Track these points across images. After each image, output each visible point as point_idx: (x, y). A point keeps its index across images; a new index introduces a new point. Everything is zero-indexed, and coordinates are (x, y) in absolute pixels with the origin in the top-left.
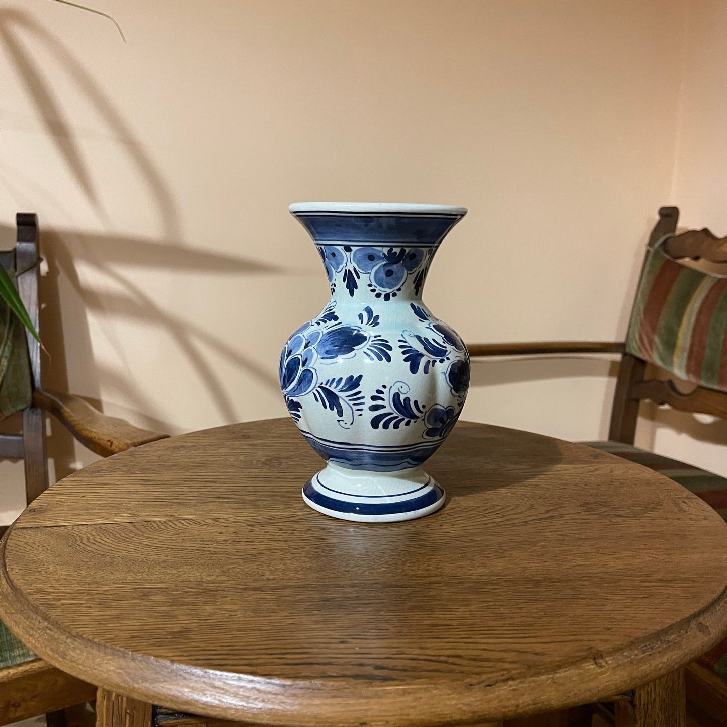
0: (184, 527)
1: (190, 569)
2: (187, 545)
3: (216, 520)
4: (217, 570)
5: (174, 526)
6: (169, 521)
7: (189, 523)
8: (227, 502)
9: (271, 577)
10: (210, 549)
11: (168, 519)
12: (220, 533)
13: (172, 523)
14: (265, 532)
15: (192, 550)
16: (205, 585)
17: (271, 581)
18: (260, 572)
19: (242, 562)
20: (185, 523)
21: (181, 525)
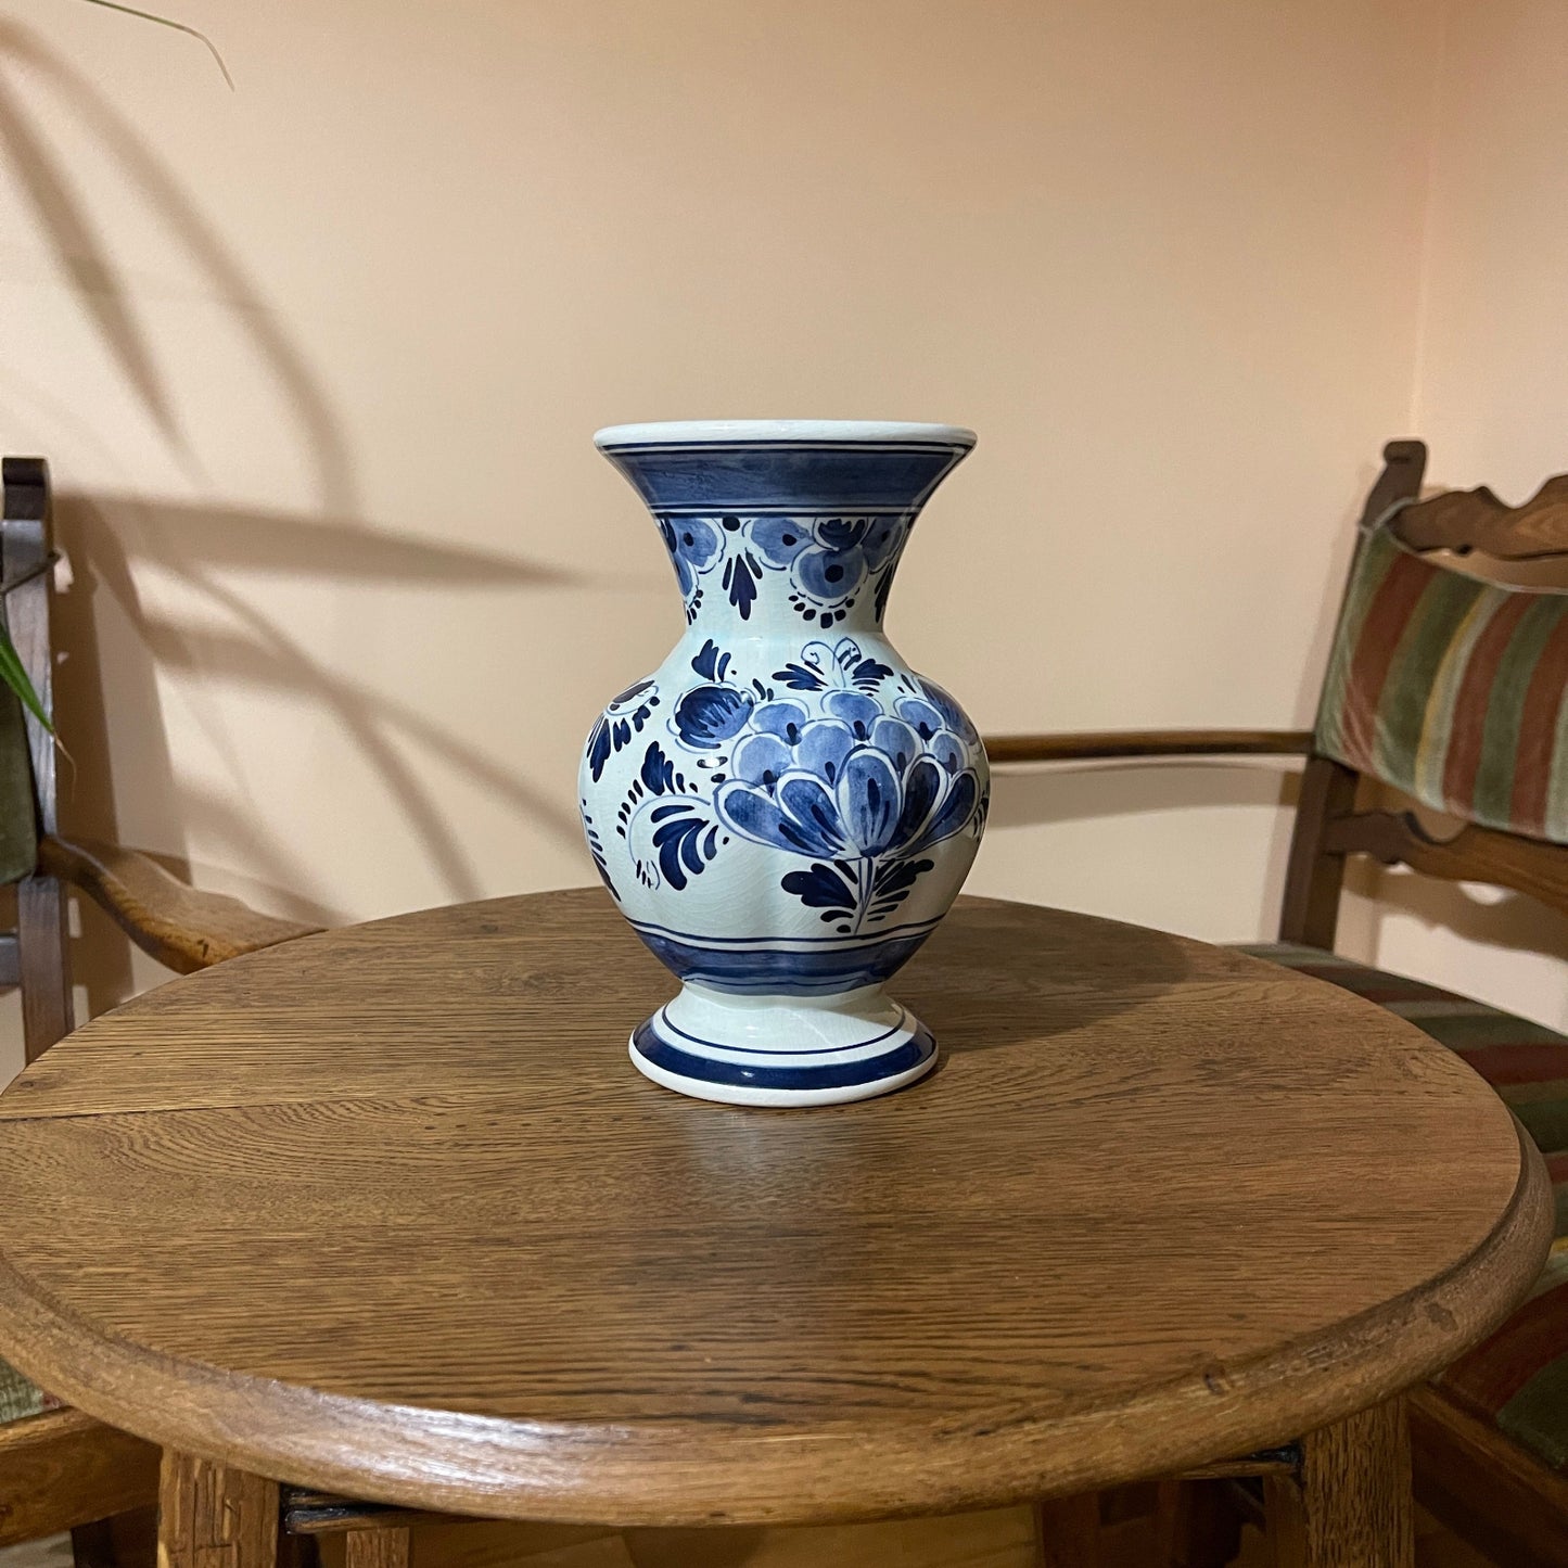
0: (352, 1115)
1: (360, 1201)
2: (357, 1152)
3: (420, 1101)
4: (420, 1203)
5: (329, 1113)
6: (321, 1103)
7: (363, 1109)
8: (444, 1063)
9: (533, 1217)
10: (405, 1161)
11: (317, 1098)
12: (427, 1128)
13: (327, 1107)
14: (524, 1125)
15: (367, 1162)
16: (393, 1234)
17: (533, 1226)
18: (510, 1208)
19: (471, 1186)
20: (354, 1108)
21: (345, 1112)
